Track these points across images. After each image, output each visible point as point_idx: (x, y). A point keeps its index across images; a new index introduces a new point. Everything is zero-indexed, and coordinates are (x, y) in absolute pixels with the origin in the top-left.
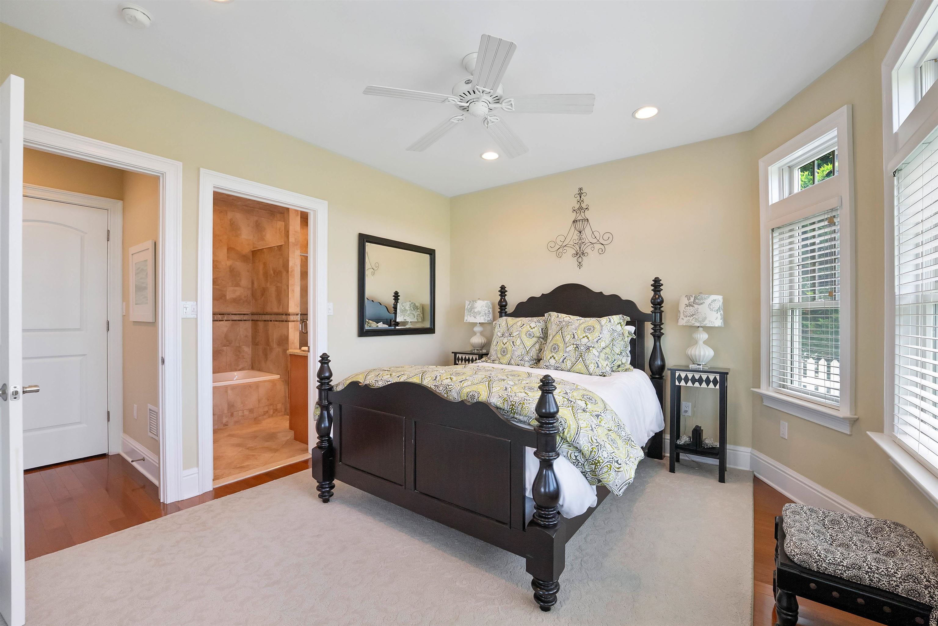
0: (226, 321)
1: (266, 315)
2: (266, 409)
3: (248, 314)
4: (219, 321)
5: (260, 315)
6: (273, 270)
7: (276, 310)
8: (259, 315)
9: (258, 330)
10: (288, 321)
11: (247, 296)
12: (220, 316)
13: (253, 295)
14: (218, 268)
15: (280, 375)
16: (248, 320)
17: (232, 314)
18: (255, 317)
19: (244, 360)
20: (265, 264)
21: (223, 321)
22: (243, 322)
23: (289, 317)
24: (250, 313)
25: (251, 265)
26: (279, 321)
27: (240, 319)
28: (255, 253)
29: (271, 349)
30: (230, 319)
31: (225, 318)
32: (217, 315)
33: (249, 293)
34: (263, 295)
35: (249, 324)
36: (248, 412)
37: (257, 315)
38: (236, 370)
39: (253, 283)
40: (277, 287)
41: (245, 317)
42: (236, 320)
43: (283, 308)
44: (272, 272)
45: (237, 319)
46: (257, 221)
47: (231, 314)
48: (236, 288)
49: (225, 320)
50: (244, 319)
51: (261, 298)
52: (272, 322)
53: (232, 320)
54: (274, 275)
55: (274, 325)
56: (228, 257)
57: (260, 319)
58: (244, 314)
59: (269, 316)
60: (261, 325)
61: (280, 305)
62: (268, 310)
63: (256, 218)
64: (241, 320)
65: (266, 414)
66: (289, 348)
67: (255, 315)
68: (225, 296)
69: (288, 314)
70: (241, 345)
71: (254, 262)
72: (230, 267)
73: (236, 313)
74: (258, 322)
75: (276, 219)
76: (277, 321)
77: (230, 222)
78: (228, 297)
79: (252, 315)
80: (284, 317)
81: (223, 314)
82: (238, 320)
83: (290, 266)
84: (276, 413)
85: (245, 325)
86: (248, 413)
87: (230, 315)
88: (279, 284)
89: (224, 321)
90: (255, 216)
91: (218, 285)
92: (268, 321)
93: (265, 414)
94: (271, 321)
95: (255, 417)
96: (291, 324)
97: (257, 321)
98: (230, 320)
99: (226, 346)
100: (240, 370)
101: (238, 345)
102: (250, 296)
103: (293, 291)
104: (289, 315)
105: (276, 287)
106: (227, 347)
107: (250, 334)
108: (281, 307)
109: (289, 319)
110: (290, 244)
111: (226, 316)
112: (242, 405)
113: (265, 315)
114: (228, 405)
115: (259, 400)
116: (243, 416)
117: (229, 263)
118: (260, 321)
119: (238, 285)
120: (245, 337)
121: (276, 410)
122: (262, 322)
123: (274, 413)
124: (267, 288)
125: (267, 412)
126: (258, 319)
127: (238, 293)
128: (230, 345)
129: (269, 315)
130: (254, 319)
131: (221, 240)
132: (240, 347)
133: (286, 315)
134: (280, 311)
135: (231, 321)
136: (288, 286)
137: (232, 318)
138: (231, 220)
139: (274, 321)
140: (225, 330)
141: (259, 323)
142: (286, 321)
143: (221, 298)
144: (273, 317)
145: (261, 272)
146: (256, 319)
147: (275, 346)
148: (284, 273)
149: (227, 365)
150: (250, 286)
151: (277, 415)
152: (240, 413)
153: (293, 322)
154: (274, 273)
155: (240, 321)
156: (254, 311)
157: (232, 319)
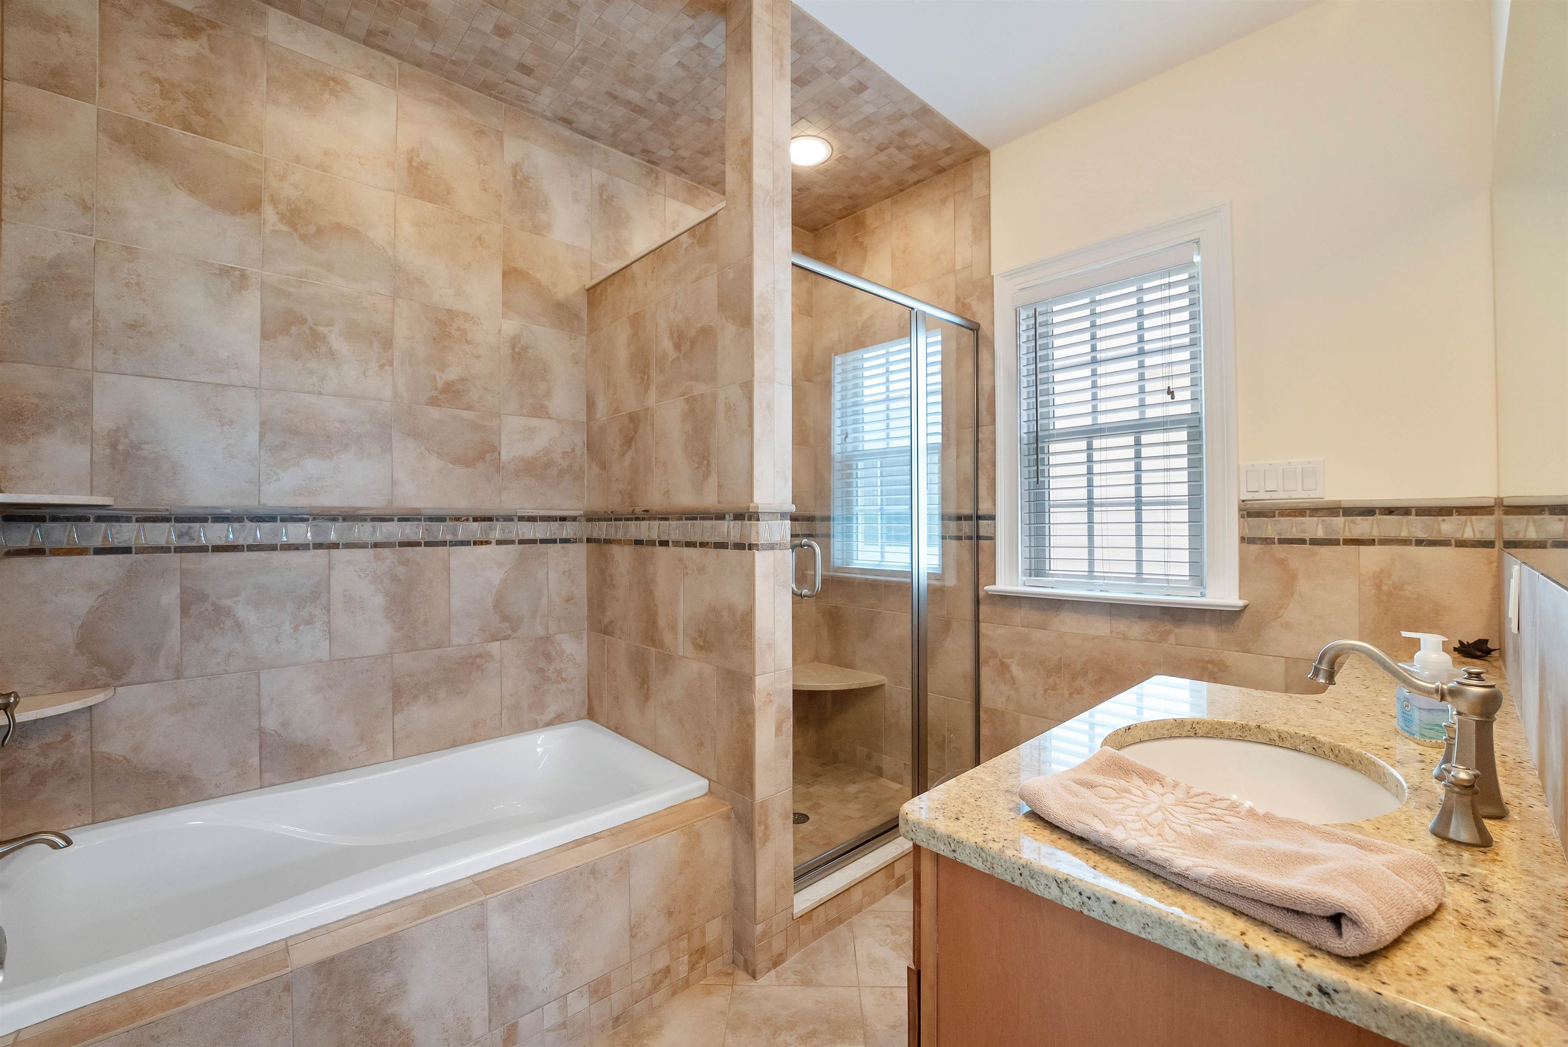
0: (499, 542)
1: (644, 519)
2: (662, 961)
3: (574, 519)
4: (475, 543)
5: (620, 520)
6: (671, 334)
7: (686, 499)
8: (616, 520)
9: (611, 576)
10: (751, 547)
11: (573, 450)
12: (476, 524)
13: (593, 448)
14: (469, 343)
15: (709, 780)
16: (575, 541)
17: (521, 519)
18: (601, 530)
19: (563, 686)
20: (636, 322)
21: (487, 543)
22: (558, 546)
23: (754, 528)
24: (581, 513)
25: (584, 338)
26: (703, 545)
27: (548, 536)
28: (595, 293)
29: (667, 661)
30: (513, 536)
31: (497, 534)
32: (467, 520)
33: (580, 439)
34: (629, 441)
35: (578, 554)
36: (587, 995)
37: (605, 520)
38: (535, 726)
39: (591, 405)
40: (691, 401)
41: (568, 531)
42: (534, 542)
43: (720, 486)
44: (667, 344)
45: (539, 536)
46: (603, 188)
47: (516, 519)
48: (535, 422)
49: (494, 542)
50: (564, 536)
51: (623, 454)
52: (672, 549)
53: (522, 542)
54: (675, 355)
55: (681, 560)
56: (506, 305)
57: (620, 536)
58: (563, 519)
59: (657, 522)
60: (622, 556)
61: (706, 476)
62: (655, 500)
63: (599, 177)
64: (553, 541)
65: (662, 985)
66: (754, 671)
67: (599, 520)
68: (494, 449)
69: (746, 515)
70: (552, 630)
71: (593, 329)
72: (514, 342)
73: (535, 513)
74: (612, 545)
75: (663, 190)
76: (690, 544)
77: (515, 175)
78: (505, 455)
79: (589, 520)
80: (729, 530)
81: (489, 519)
82: (543, 541)
83: (756, 294)
84: (703, 962)
85: (565, 559)
86: (587, 1005)
87: (512, 520)
88: (700, 388)
89: (493, 546)
90: (599, 168)
91: (469, 408)
92: (652, 543)
93: (656, 987)
94: (664, 543)
95: (614, 1015)
96: (762, 560)
97: (608, 541)
98: (512, 542)
99: (497, 640)
100: (549, 724)
101: (542, 633)
102: (583, 453)
103: (769, 407)
104: (754, 516)
105: (687, 401)
106: (505, 643)
107: (581, 590)
108: (713, 481)
109: (753, 535)
110: (758, 195)
111: (498, 525)
112: (559, 973)
113: (637, 519)
114: (492, 989)
115: (631, 930)
116: (564, 1025)
117: (510, 326)
118: (618, 542)
119: (539, 411)
120: (567, 601)
121: (700, 953)
122: (627, 549)
123: (692, 967)
124: (647, 410)
125: (667, 971)
126: (612, 536)
127: (541, 441)
128: (514, 635)
129: (655, 519)
130: (595, 535)
131: (479, 239)
132: (548, 639)
133: (739, 517)
134: (710, 501)
135: (516, 546)
136: (748, 388)
137: (520, 533)
138: (516, 168)
139: (677, 544)
140: (496, 576)
141: (616, 549)
142: (739, 546)
143: (481, 457)
144: (674, 530)
145: (622, 354)
146: (603, 537)
147: (681, 646)
148: (728, 333)
149: (504, 711)
150: (583, 417)
151: (705, 971)
152: (551, 1015)
153: (770, 553)
154: (678, 347)
155: (549, 545)
156: (598, 504)
157: (521, 537)
